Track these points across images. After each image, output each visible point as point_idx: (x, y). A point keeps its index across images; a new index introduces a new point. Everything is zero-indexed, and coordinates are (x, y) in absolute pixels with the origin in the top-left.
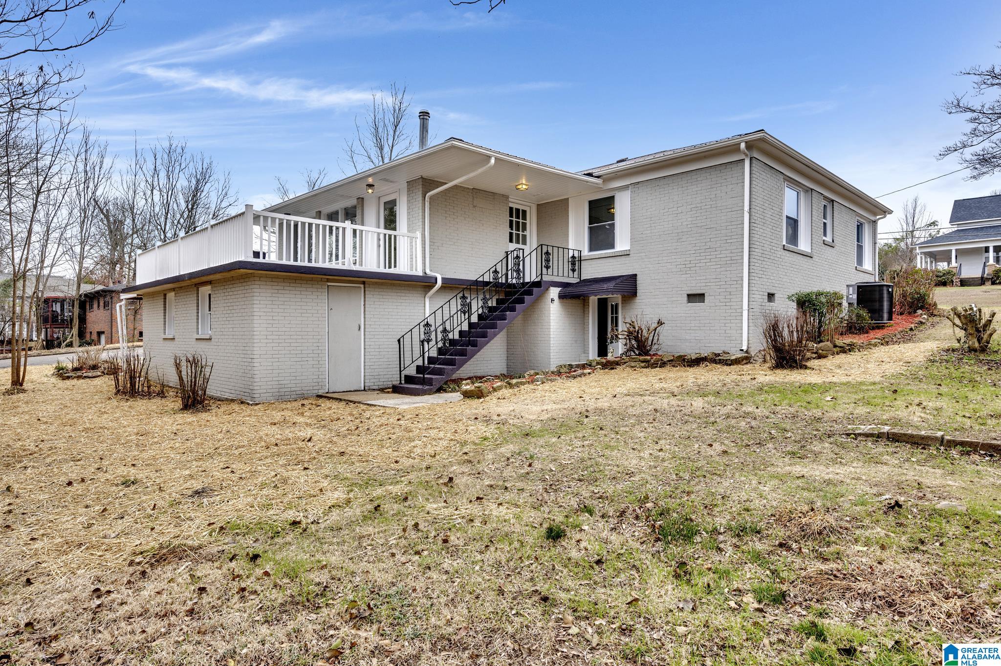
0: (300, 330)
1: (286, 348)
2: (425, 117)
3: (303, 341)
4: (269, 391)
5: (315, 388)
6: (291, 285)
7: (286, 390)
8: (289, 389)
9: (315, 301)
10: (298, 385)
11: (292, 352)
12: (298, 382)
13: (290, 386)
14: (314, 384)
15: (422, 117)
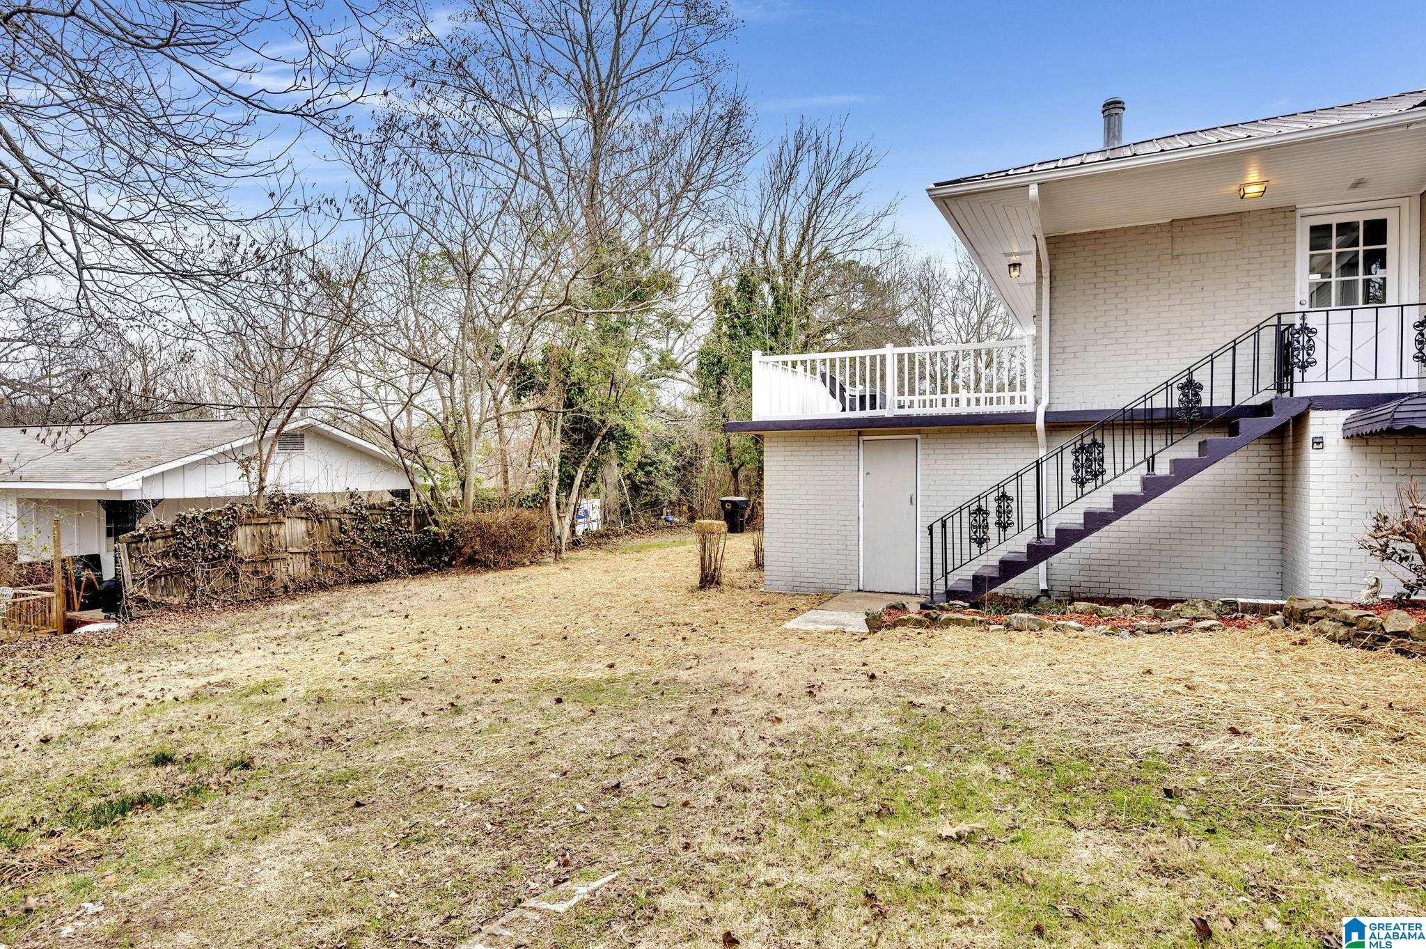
0: (820, 502)
1: (803, 526)
2: (1113, 111)
3: (824, 517)
4: (781, 578)
5: (840, 582)
6: (809, 444)
7: (803, 580)
8: (806, 580)
9: (839, 463)
10: (817, 575)
11: (810, 532)
12: (817, 571)
13: (807, 575)
14: (840, 577)
15: (1106, 113)
